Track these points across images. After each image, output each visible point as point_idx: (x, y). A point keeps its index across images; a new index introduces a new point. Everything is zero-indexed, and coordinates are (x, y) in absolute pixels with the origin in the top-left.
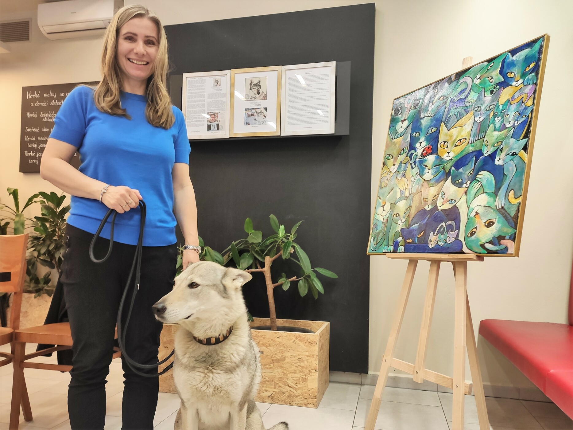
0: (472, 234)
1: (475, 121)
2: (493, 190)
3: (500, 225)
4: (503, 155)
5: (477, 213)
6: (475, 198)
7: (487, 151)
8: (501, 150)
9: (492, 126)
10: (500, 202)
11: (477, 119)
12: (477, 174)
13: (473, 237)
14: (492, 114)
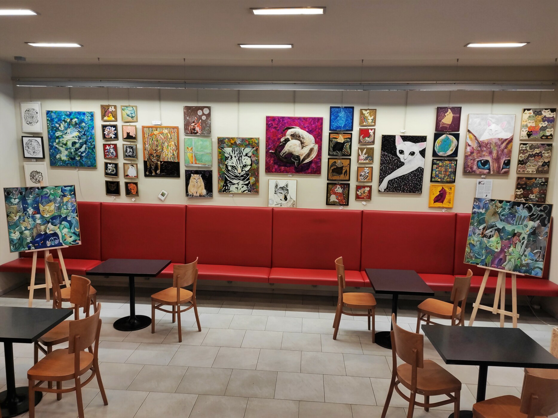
0: (65, 240)
1: (55, 205)
2: (69, 227)
3: (74, 237)
4: (70, 217)
5: (65, 234)
6: (63, 229)
7: (63, 216)
8: (69, 216)
9: (63, 208)
10: (72, 231)
11: (56, 205)
12: (62, 222)
13: (66, 241)
14: (62, 204)
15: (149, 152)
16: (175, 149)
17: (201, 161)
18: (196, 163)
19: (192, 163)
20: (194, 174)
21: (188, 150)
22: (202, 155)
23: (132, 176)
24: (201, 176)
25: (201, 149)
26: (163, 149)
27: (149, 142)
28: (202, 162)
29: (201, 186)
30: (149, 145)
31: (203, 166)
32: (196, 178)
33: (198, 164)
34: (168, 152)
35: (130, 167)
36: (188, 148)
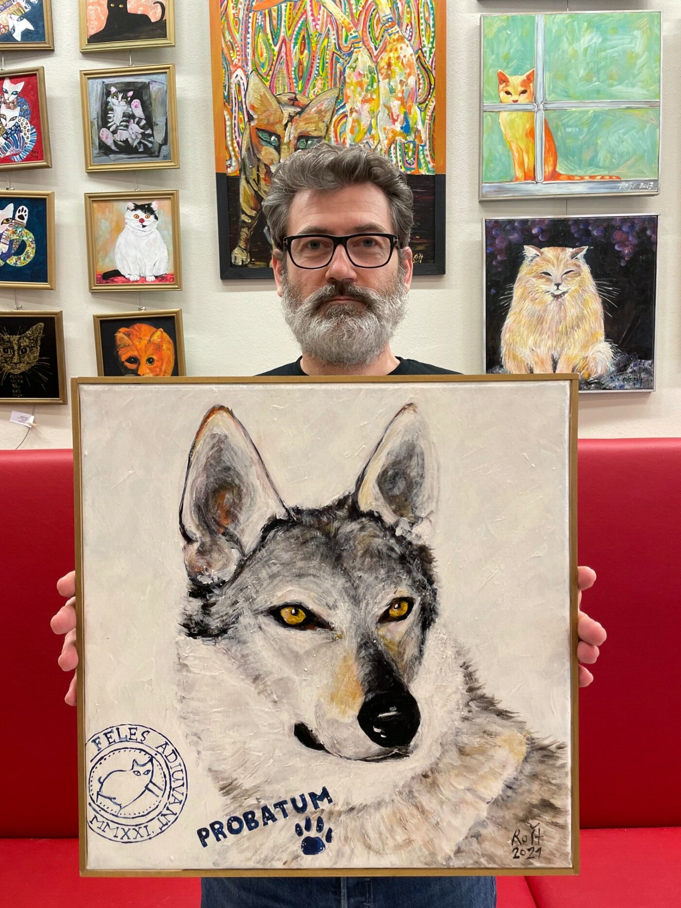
15: (251, 118)
16: (422, 93)
17: (587, 156)
18: (554, 176)
19: (530, 176)
20: (540, 245)
21: (503, 95)
22: (596, 117)
23: (143, 279)
24: (586, 257)
25: (588, 79)
26: (341, 91)
27: (249, 51)
28: (592, 163)
29: (581, 318)
30: (250, 68)
31: (602, 191)
32: (556, 273)
33: (570, 178)
34: (373, 114)
35: (131, 218)
36: (503, 80)
